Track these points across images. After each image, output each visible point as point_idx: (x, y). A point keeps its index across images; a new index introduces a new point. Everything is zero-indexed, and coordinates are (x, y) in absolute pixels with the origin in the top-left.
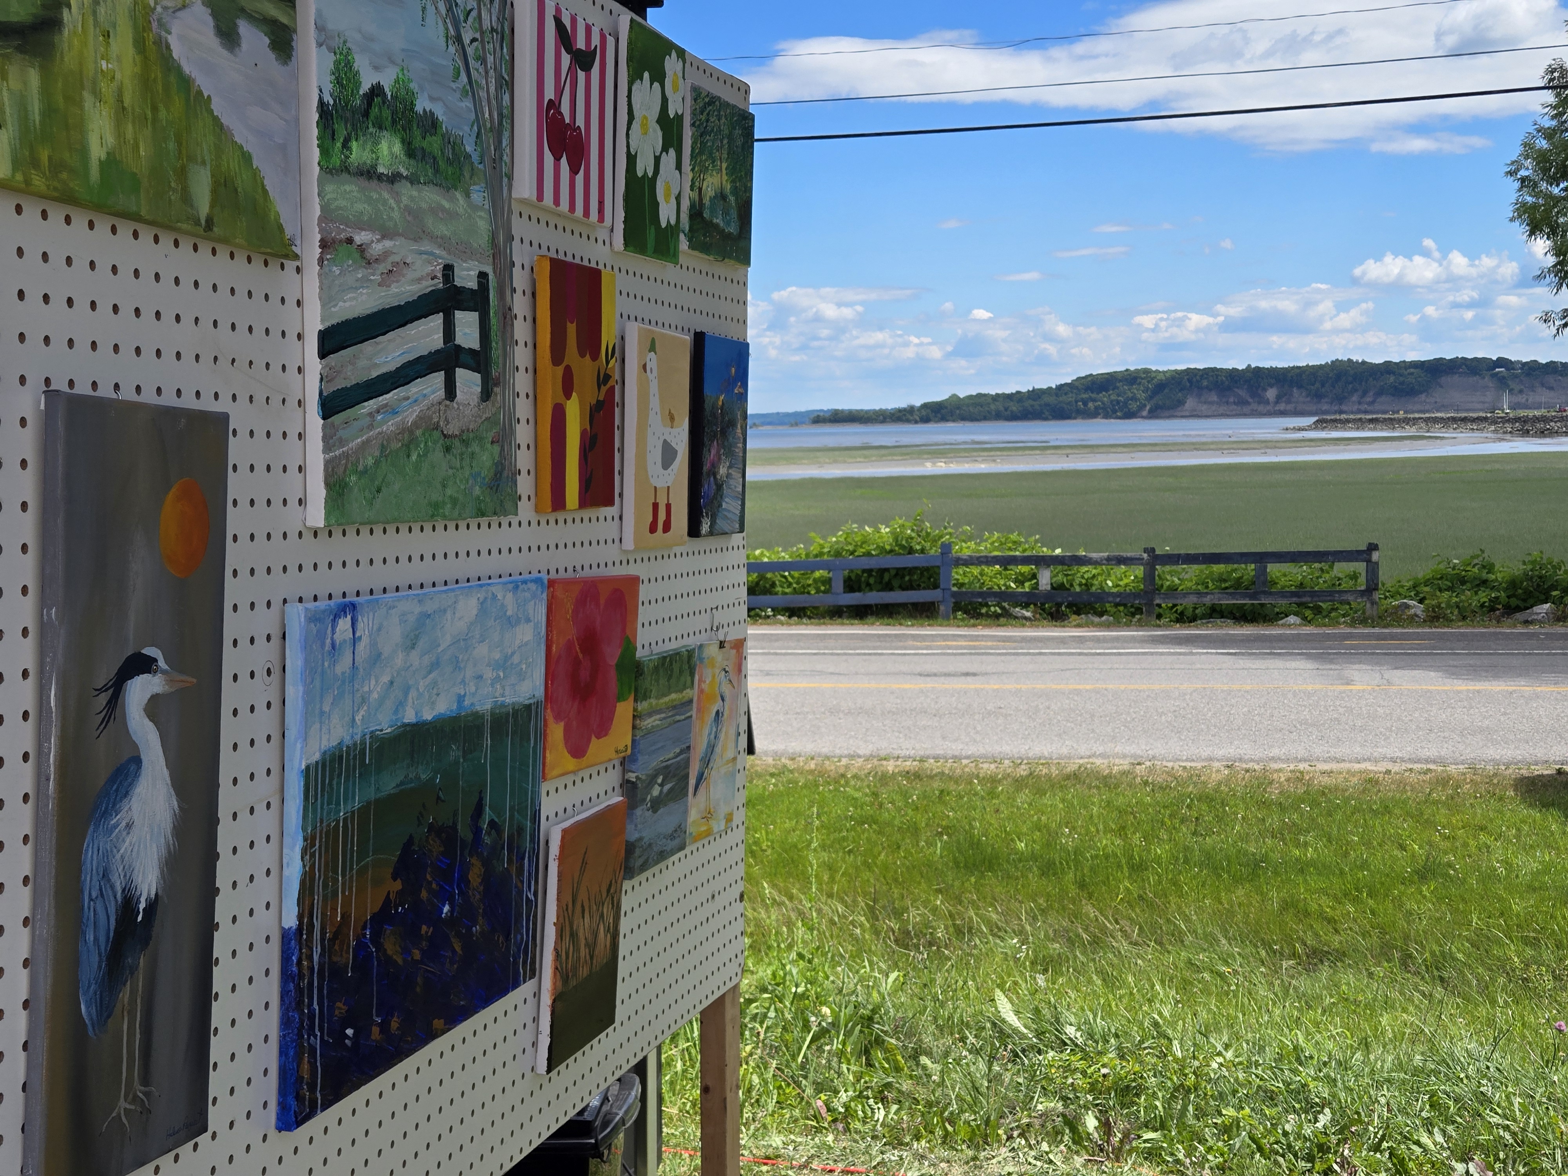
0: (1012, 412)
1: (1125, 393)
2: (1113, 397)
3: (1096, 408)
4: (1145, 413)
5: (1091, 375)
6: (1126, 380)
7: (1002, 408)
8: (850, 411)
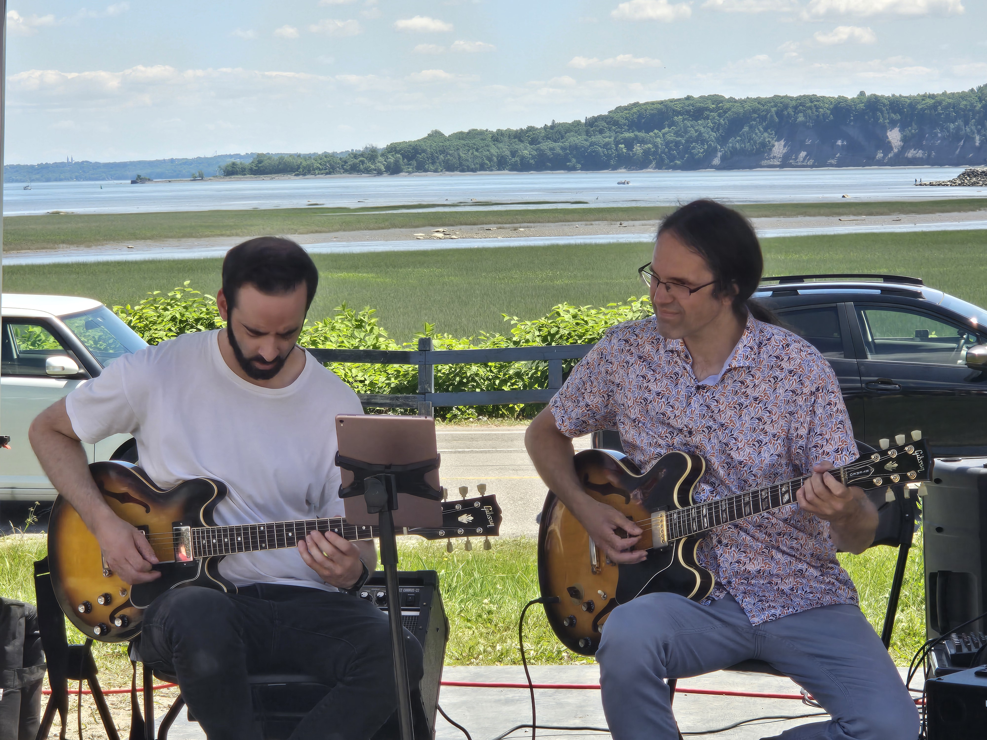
0: (523, 158)
1: (686, 132)
2: (671, 137)
3: (646, 152)
4: (716, 161)
5: (636, 104)
6: (688, 112)
7: (508, 153)
8: (281, 157)
